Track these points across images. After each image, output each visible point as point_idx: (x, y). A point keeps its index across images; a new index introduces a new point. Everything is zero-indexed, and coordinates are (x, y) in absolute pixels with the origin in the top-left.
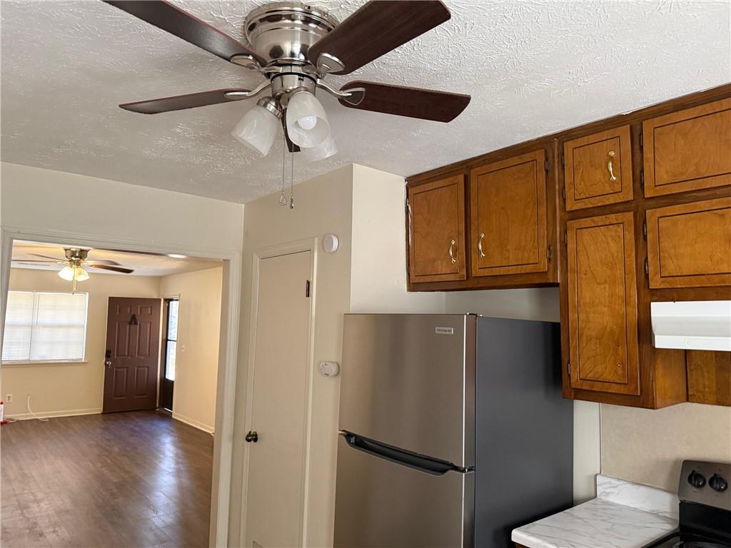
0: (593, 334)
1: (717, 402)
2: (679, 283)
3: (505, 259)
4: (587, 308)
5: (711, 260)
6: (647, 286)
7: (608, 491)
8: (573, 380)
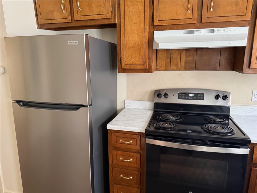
0: (131, 46)
1: (165, 69)
2: (165, 23)
3: (91, 11)
4: (129, 35)
5: (176, 14)
6: (152, 25)
7: (129, 105)
8: (122, 65)
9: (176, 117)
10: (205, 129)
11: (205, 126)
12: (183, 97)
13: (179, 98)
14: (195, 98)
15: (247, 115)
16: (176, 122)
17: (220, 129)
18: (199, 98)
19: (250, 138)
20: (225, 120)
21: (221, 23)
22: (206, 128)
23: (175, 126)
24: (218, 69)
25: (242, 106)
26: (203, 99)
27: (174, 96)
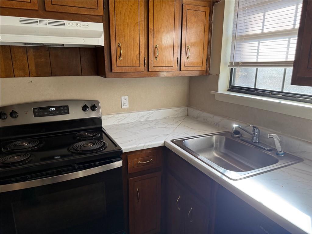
9: (34, 142)
10: (72, 151)
11: (73, 146)
12: (41, 113)
13: (35, 116)
14: (57, 112)
15: (119, 123)
16: (33, 151)
17: (90, 146)
18: (62, 112)
19: (122, 148)
20: (96, 133)
21: (72, 14)
22: (74, 149)
23: (30, 156)
24: (81, 74)
25: (114, 115)
26: (68, 113)
27: (26, 113)
